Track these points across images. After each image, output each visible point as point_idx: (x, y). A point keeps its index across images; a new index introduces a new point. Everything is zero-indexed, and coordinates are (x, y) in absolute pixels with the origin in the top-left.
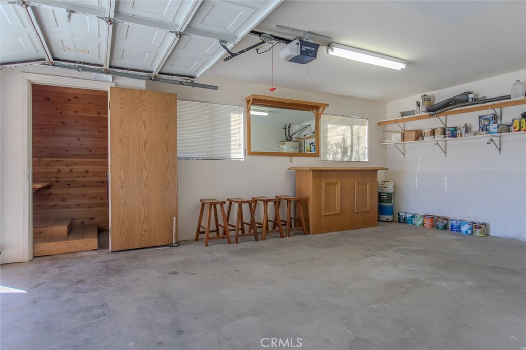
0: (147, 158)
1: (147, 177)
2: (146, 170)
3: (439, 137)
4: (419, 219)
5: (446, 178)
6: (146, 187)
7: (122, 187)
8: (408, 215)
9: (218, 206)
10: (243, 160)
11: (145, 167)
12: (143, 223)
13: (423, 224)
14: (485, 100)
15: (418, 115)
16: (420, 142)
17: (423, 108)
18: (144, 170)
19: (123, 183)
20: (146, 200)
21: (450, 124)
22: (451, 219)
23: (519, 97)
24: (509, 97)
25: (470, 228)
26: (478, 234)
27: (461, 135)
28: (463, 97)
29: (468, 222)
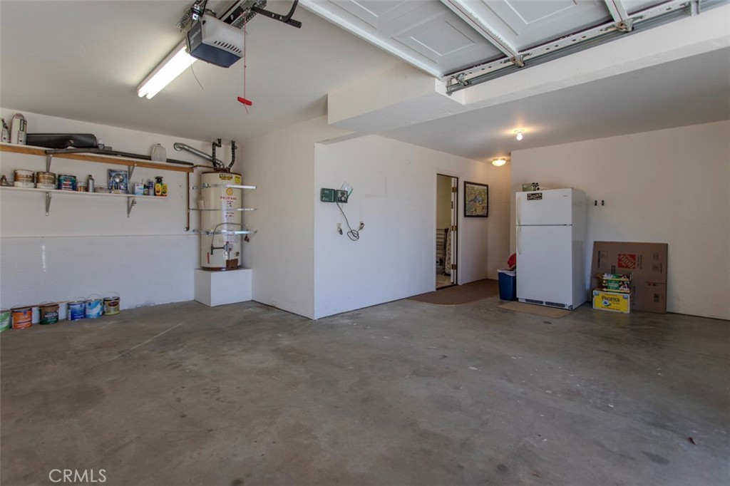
3: (45, 187)
4: (4, 319)
5: (44, 247)
13: (11, 327)
14: (109, 152)
15: (6, 144)
17: (17, 135)
21: (57, 171)
22: (69, 305)
23: (161, 160)
24: (149, 158)
25: (102, 309)
26: (112, 312)
27: (86, 189)
28: (90, 141)
29: (97, 302)
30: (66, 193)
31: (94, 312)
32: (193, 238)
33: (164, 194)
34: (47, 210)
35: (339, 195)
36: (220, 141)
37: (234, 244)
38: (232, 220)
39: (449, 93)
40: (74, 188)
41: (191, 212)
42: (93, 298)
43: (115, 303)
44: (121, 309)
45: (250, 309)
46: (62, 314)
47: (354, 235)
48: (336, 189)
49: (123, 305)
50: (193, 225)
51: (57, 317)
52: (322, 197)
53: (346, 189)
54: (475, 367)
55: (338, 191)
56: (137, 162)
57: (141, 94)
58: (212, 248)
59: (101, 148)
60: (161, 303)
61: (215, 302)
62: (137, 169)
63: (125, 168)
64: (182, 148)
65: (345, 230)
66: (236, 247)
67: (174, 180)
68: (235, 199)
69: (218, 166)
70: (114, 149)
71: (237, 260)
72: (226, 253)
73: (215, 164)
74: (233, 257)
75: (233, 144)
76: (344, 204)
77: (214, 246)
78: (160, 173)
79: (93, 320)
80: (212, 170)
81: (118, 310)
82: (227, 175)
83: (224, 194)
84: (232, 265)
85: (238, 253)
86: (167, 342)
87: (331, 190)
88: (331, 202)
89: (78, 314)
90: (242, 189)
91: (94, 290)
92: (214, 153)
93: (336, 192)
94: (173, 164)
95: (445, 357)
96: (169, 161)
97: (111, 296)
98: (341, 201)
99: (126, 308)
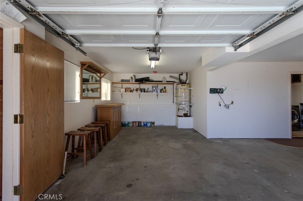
0: (49, 105)
1: (49, 123)
2: (49, 116)
3: (139, 92)
4: (131, 124)
5: (138, 107)
6: (48, 132)
7: (33, 137)
8: (127, 123)
9: (71, 136)
10: (79, 102)
11: (48, 113)
12: (46, 166)
13: (133, 126)
14: (153, 81)
15: (132, 82)
16: (131, 93)
17: (134, 80)
18: (47, 116)
19: (34, 132)
20: (48, 143)
21: (141, 88)
22: (144, 122)
23: (165, 82)
24: (162, 81)
25: (150, 125)
26: (153, 126)
27: (147, 92)
28: (148, 79)
29: (150, 122)
30: (143, 93)
31: (149, 125)
32: (175, 105)
33: (166, 92)
34: (140, 98)
35: (219, 90)
36: (182, 73)
37: (186, 108)
38: (186, 100)
39: (236, 50)
40: (145, 92)
41: (174, 97)
42: (149, 121)
43: (153, 123)
44: (155, 125)
45: (189, 131)
46: (142, 124)
47: (227, 107)
48: (217, 88)
49: (156, 124)
50: (175, 102)
51: (141, 125)
52: (210, 92)
53: (223, 88)
54: (257, 170)
55: (218, 89)
56: (158, 83)
57: (152, 67)
58: (179, 109)
59: (150, 80)
60: (166, 125)
61: (179, 127)
62: (159, 85)
63: (156, 85)
64: (172, 77)
65: (222, 104)
66: (187, 109)
67: (169, 87)
68: (186, 92)
69: (182, 82)
70: (154, 80)
71: (187, 114)
72: (184, 111)
73: (180, 81)
74: (186, 113)
75: (187, 73)
76: (222, 94)
77: (179, 108)
78: (165, 85)
79: (148, 127)
80: (180, 83)
81: (154, 125)
82: (184, 85)
83: (183, 91)
84: (186, 115)
85: (187, 111)
86: (160, 135)
87: (215, 89)
88: (215, 93)
89: (145, 125)
90: (190, 89)
91: (149, 119)
92: (180, 77)
93: (217, 89)
94: (169, 82)
95: (248, 163)
96: (167, 82)
97: (153, 121)
98: (220, 93)
99: (157, 125)
